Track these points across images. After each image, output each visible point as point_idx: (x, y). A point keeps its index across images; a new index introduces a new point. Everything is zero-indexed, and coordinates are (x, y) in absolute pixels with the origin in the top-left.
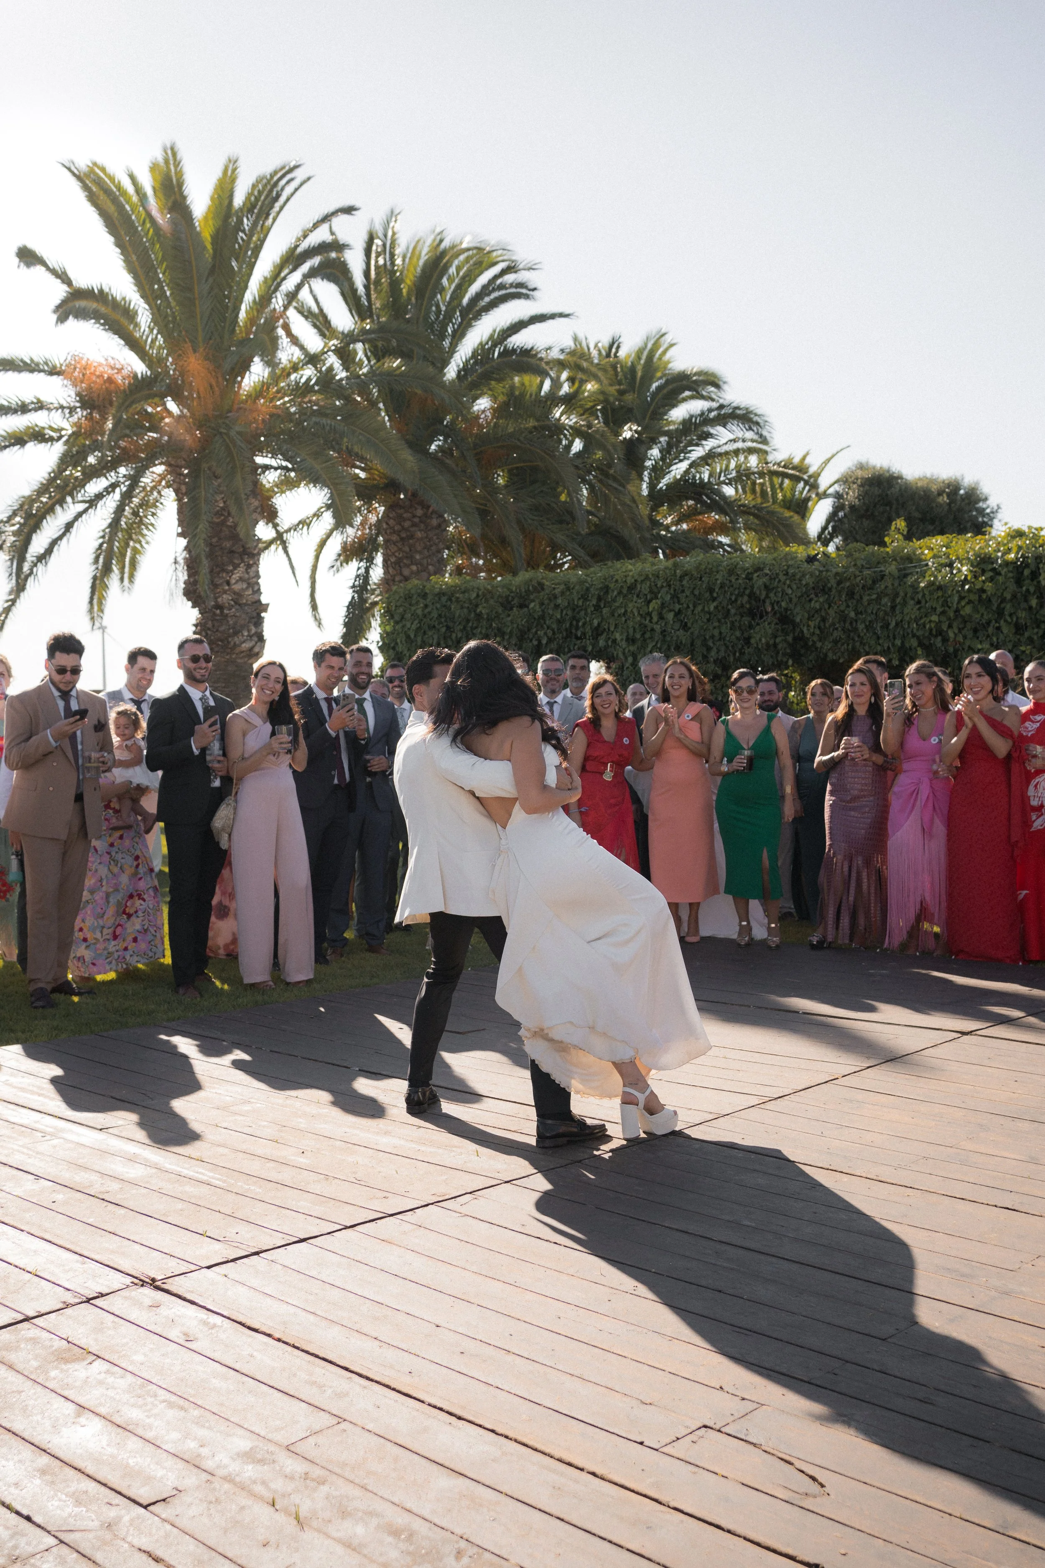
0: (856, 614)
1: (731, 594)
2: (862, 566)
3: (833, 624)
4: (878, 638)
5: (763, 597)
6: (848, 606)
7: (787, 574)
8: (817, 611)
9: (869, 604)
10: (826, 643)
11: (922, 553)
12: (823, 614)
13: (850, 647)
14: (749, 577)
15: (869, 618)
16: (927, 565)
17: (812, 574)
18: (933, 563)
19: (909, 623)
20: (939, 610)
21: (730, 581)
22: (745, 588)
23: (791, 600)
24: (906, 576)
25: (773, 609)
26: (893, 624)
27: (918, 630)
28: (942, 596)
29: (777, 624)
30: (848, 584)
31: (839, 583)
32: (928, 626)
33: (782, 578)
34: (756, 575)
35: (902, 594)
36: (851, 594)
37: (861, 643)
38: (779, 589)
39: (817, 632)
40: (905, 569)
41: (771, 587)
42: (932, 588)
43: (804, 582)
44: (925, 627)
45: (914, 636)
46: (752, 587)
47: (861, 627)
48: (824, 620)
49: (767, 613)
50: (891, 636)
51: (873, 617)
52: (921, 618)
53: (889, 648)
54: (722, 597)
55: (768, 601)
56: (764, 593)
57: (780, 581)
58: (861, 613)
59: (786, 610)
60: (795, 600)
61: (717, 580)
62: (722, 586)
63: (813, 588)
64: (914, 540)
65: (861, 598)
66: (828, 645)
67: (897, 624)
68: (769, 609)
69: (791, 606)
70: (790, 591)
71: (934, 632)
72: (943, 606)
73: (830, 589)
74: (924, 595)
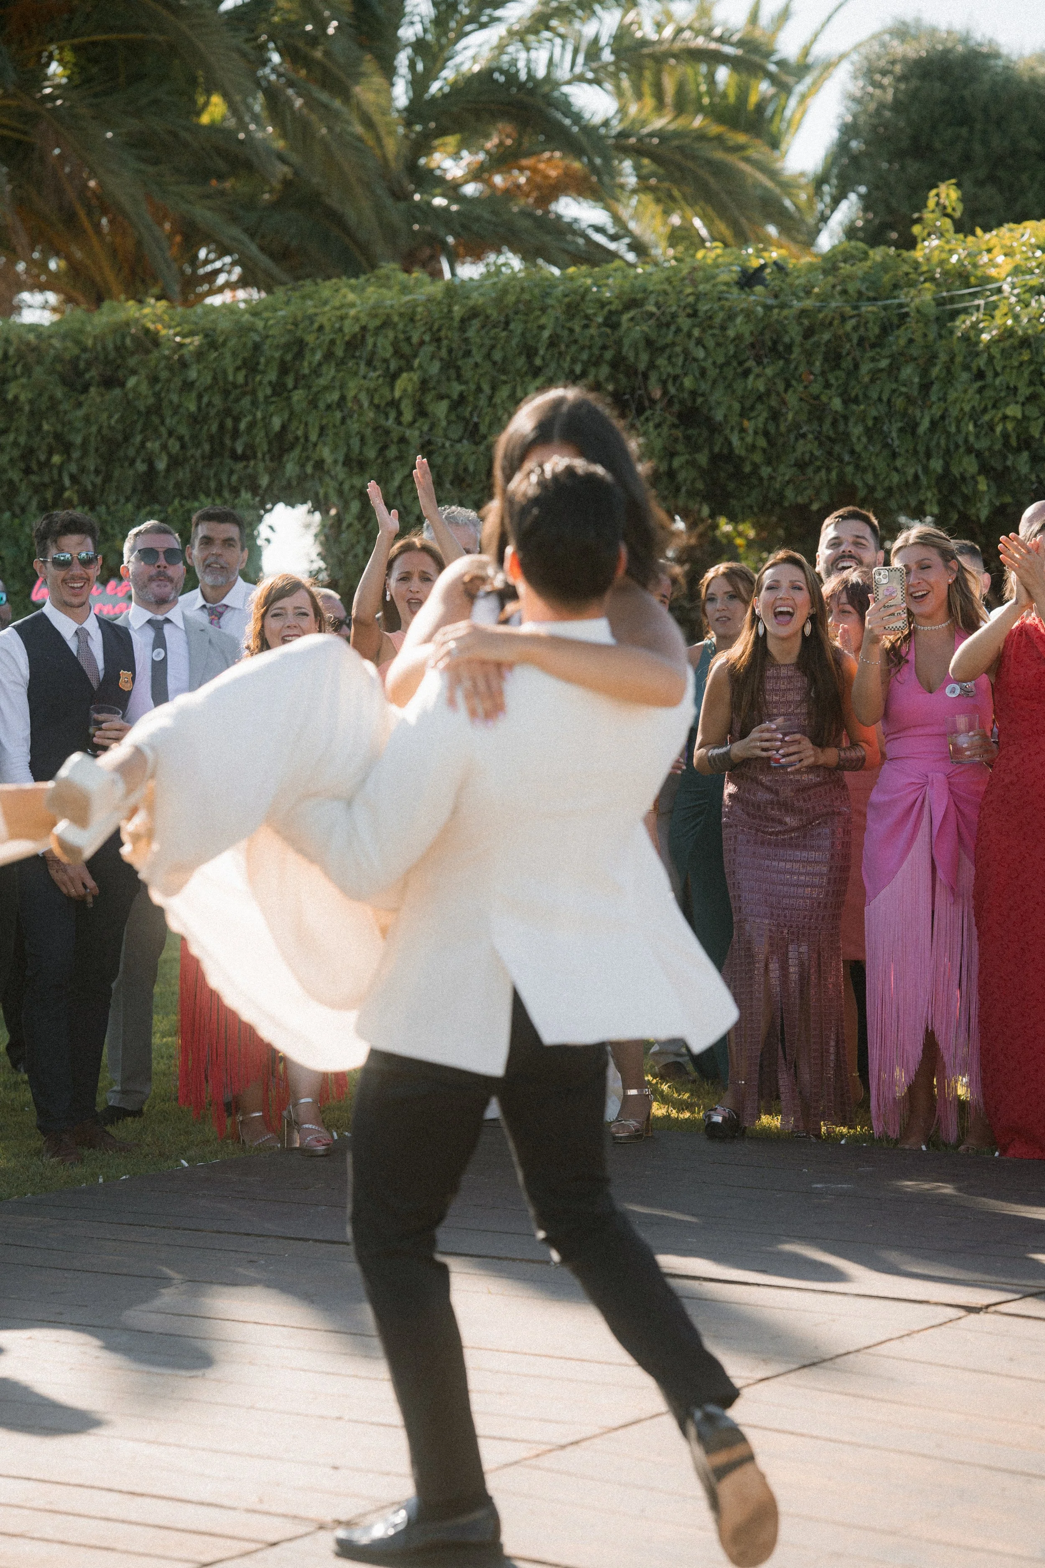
0: (845, 403)
1: (574, 361)
2: (860, 293)
3: (797, 426)
4: (894, 455)
5: (642, 366)
6: (827, 385)
7: (694, 314)
8: (760, 398)
9: (873, 381)
10: (782, 468)
11: (992, 263)
12: (774, 403)
13: (834, 475)
14: (611, 322)
15: (874, 413)
16: (999, 290)
17: (748, 314)
18: (1013, 287)
19: (958, 421)
20: (1024, 391)
21: (571, 331)
22: (604, 348)
23: (703, 373)
24: (954, 315)
25: (665, 392)
26: (925, 424)
27: (977, 437)
28: (1031, 362)
29: (674, 426)
30: (826, 336)
31: (808, 333)
32: (999, 429)
33: (684, 322)
34: (626, 317)
35: (943, 357)
36: (834, 358)
37: (857, 467)
38: (678, 349)
39: (762, 442)
40: (952, 300)
41: (661, 342)
42: (1008, 343)
43: (731, 333)
44: (992, 429)
45: (970, 450)
46: (619, 343)
47: (857, 431)
48: (775, 416)
49: (653, 402)
50: (921, 449)
51: (883, 409)
52: (985, 410)
53: (916, 477)
54: (553, 365)
55: (653, 378)
56: (644, 357)
57: (678, 330)
58: (856, 401)
59: (694, 394)
60: (712, 373)
61: (542, 328)
62: (553, 342)
63: (753, 345)
64: (979, 231)
65: (856, 366)
66: (786, 472)
67: (933, 424)
68: (657, 394)
69: (704, 386)
70: (700, 353)
71: (1014, 442)
72: (1031, 383)
73: (789, 348)
74: (991, 358)
